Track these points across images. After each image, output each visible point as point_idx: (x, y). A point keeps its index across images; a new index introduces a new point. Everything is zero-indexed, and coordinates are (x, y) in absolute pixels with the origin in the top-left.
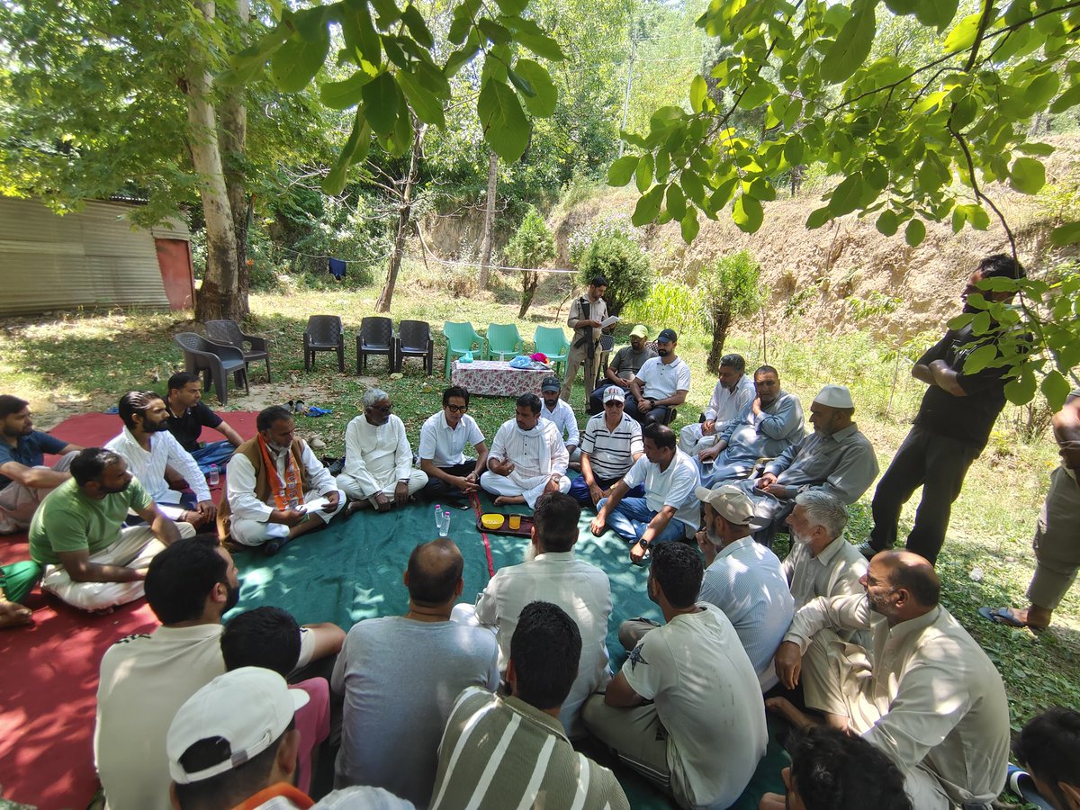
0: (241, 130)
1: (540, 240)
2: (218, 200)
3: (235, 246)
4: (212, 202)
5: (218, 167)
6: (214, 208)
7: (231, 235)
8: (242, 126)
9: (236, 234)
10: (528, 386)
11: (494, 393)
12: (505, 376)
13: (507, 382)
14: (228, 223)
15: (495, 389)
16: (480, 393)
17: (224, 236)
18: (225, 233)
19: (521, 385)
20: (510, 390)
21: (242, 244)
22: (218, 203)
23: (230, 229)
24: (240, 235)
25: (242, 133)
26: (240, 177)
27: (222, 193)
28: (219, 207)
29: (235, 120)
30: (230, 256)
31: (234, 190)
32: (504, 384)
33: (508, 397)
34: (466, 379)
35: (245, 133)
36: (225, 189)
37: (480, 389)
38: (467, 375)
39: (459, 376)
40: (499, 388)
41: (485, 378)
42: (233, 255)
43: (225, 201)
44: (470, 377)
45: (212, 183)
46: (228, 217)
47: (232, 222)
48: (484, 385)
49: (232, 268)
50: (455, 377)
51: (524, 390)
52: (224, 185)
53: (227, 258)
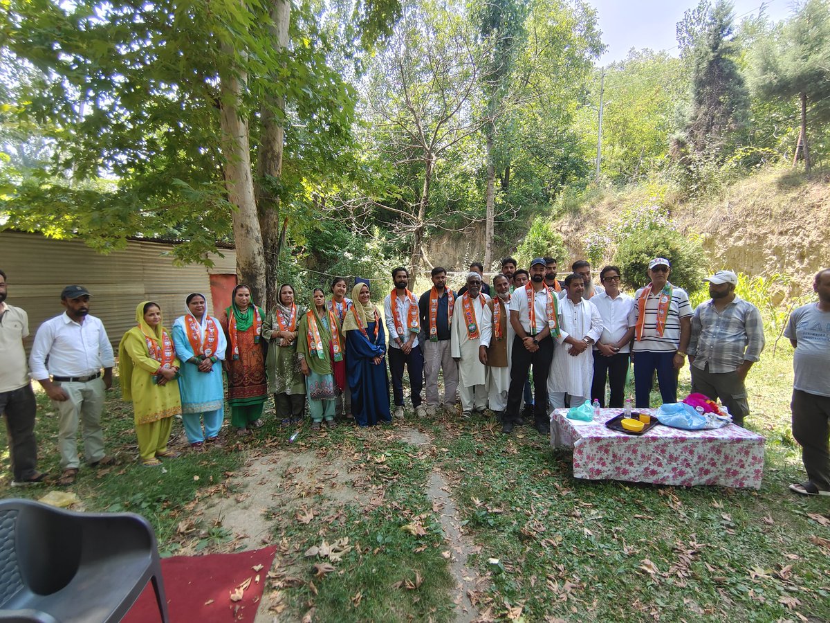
0: (278, 157)
1: (549, 246)
2: (248, 223)
3: (263, 271)
4: (242, 226)
5: (250, 188)
6: (243, 232)
7: (260, 260)
8: (279, 154)
9: (266, 258)
10: (714, 465)
11: (651, 479)
12: (671, 449)
13: (676, 459)
14: (257, 247)
15: (654, 473)
16: (624, 478)
17: (252, 261)
18: (254, 258)
19: (701, 465)
20: (682, 473)
21: (273, 269)
22: (247, 227)
23: (259, 253)
24: (270, 260)
25: (278, 161)
26: (274, 202)
27: (252, 216)
28: (248, 231)
29: (272, 148)
30: (258, 282)
31: (268, 216)
32: (669, 462)
33: (678, 487)
34: (599, 455)
35: (281, 160)
36: (256, 212)
37: (625, 472)
38: (600, 448)
39: (587, 450)
40: (660, 469)
41: (635, 452)
42: (261, 281)
43: (255, 224)
44: (607, 451)
45: (243, 207)
46: (257, 240)
47: (262, 246)
48: (631, 464)
49: (260, 295)
50: (580, 452)
51: (707, 472)
52: (255, 208)
53: (256, 284)
